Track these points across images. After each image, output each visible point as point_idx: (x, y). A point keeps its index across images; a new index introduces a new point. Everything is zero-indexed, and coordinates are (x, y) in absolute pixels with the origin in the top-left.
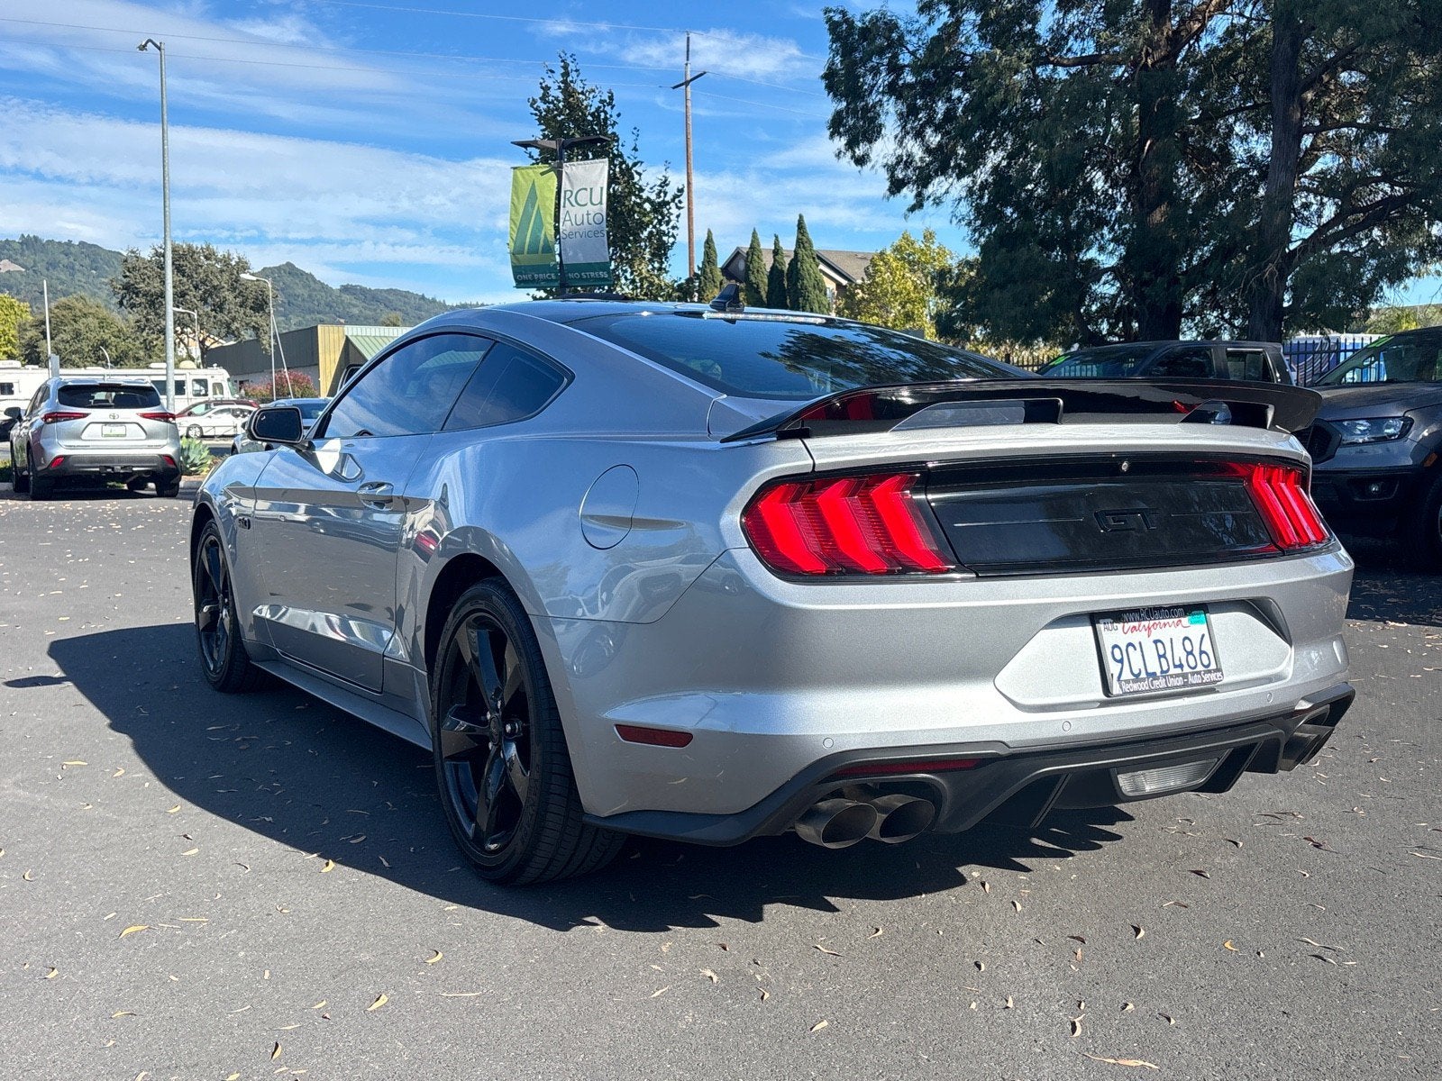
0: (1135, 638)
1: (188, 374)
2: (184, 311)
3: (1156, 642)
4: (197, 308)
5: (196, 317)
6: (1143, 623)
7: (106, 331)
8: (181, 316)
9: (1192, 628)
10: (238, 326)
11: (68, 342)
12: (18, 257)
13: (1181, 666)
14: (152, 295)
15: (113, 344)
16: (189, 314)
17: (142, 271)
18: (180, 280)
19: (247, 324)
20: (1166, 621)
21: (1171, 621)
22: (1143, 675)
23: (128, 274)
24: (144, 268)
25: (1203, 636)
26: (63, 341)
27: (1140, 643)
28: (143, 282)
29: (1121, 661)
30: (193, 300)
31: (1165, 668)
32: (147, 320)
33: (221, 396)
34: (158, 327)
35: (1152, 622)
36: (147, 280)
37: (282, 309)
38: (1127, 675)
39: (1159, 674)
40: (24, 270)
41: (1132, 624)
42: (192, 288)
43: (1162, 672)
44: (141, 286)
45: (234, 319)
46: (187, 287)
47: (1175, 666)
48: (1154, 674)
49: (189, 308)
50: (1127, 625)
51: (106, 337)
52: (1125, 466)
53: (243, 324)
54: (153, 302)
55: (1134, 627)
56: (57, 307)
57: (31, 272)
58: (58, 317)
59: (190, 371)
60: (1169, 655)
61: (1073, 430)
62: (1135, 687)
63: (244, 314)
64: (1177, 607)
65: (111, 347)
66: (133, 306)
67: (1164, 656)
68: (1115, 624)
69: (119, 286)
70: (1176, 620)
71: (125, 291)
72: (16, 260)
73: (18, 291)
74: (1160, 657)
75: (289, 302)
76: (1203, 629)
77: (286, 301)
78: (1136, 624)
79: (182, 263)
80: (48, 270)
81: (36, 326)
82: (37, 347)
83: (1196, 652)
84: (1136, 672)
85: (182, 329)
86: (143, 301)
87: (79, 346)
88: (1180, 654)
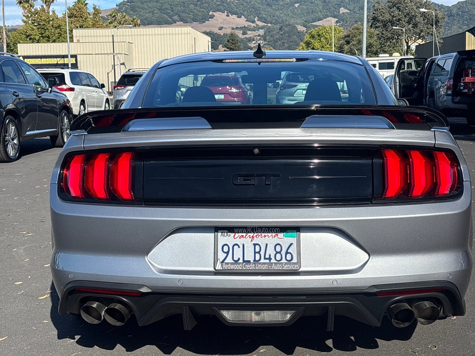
0: (240, 241)
1: (396, 59)
2: (399, 28)
3: (255, 245)
4: (404, 27)
5: (404, 31)
6: (249, 234)
7: (372, 39)
8: (398, 31)
9: (285, 239)
10: (424, 34)
11: (355, 45)
12: (347, 6)
13: (270, 259)
14: (385, 22)
15: (375, 45)
16: (402, 30)
17: (381, 10)
18: (398, 13)
19: (428, 33)
20: (266, 234)
21: (270, 234)
22: (241, 261)
23: (374, 12)
24: (382, 9)
25: (291, 244)
26: (353, 45)
27: (243, 245)
28: (381, 16)
29: (227, 253)
30: (403, 23)
31: (257, 259)
32: (382, 34)
33: (411, 69)
34: (387, 37)
35: (255, 234)
36: (383, 14)
37: (466, 22)
38: (229, 260)
39: (252, 261)
40: (349, 12)
41: (241, 234)
42: (403, 17)
43: (255, 260)
44: (380, 18)
45: (422, 31)
46: (401, 16)
47: (265, 258)
48: (249, 261)
49: (401, 27)
50: (237, 235)
51: (371, 42)
52: (256, 151)
53: (426, 33)
54: (386, 25)
55: (243, 236)
56: (353, 29)
57: (352, 12)
58: (353, 33)
59: (396, 58)
60: (262, 253)
61: (221, 132)
62: (232, 267)
63: (427, 28)
64: (275, 227)
65: (374, 46)
66: (377, 27)
67: (259, 252)
68: (229, 234)
69: (371, 18)
70: (274, 234)
71: (373, 20)
72: (346, 7)
73: (346, 22)
74: (255, 253)
75: (470, 19)
76: (294, 240)
77: (468, 18)
78: (244, 234)
79: (399, 5)
80: (359, 11)
81: (344, 38)
82: (342, 48)
83: (283, 253)
84: (236, 259)
85: (398, 37)
86: (381, 25)
87: (360, 46)
88: (271, 251)
